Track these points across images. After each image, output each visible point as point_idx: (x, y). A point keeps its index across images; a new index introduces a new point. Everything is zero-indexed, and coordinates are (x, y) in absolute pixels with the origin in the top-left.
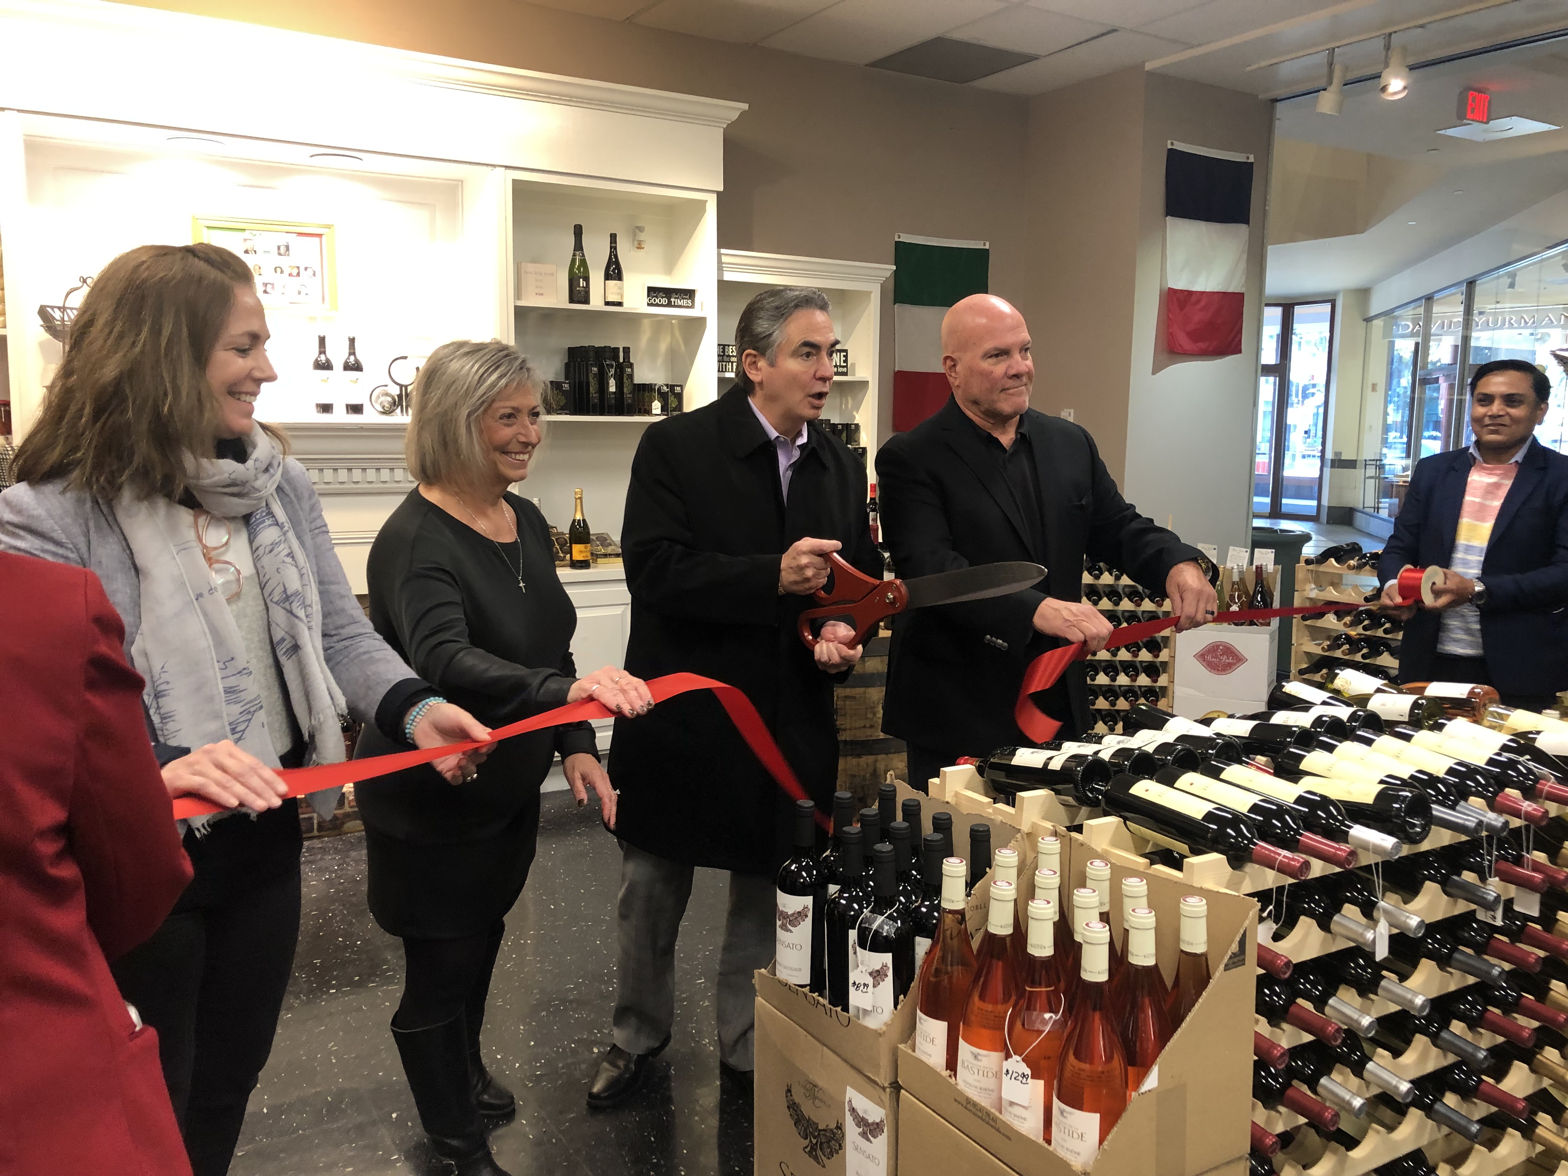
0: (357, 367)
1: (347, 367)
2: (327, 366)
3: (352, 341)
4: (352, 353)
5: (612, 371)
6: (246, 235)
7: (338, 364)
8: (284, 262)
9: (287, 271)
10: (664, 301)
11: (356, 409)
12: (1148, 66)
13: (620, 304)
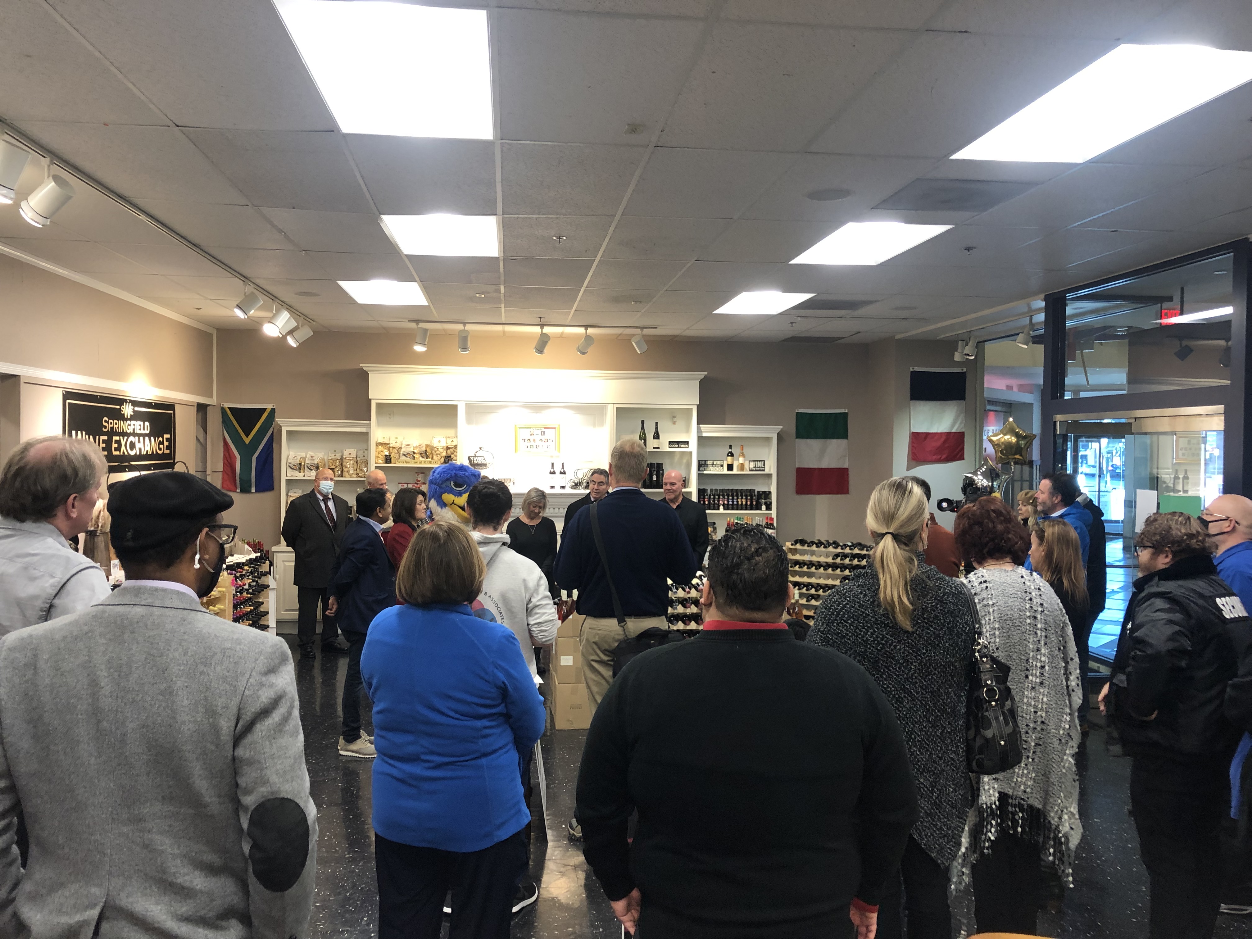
0: (564, 473)
1: (561, 473)
2: (554, 473)
3: (563, 464)
4: (563, 467)
5: (655, 472)
6: (531, 429)
7: (558, 472)
8: (543, 438)
9: (544, 441)
10: (676, 446)
11: (563, 487)
12: (897, 337)
13: (658, 448)
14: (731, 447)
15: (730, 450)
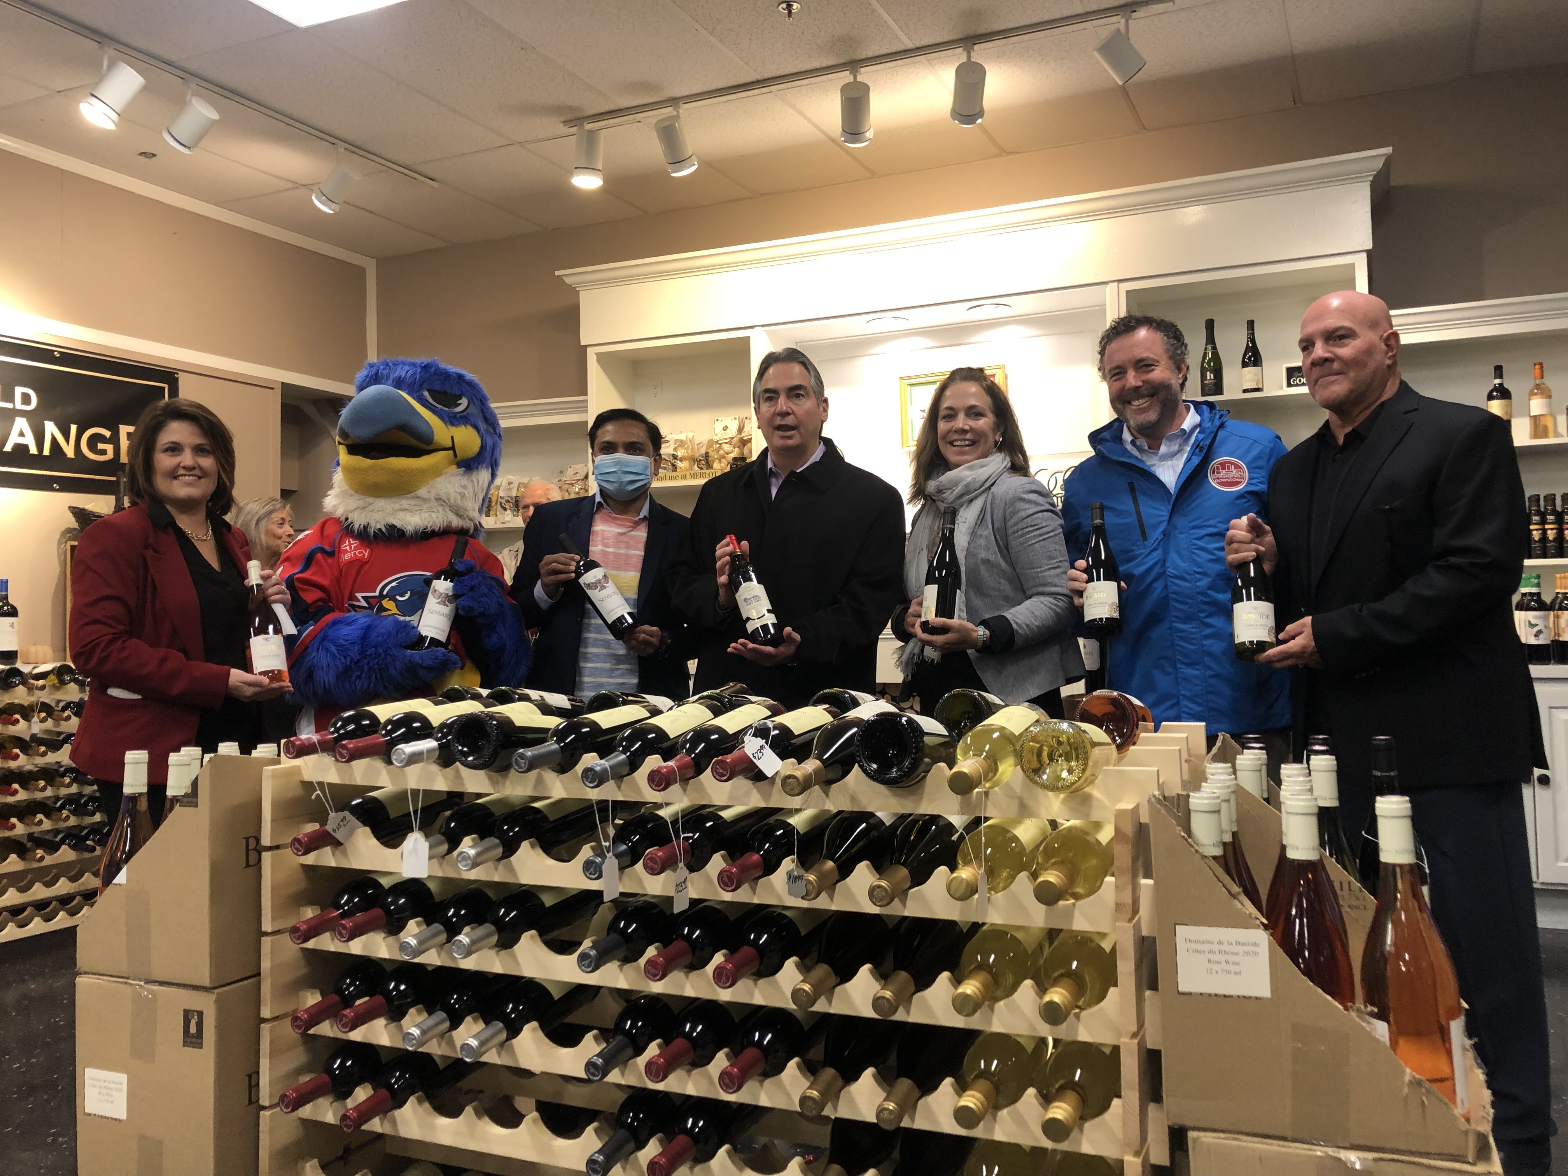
13: (1260, 389)
14: (1499, 371)
15: (1497, 381)
